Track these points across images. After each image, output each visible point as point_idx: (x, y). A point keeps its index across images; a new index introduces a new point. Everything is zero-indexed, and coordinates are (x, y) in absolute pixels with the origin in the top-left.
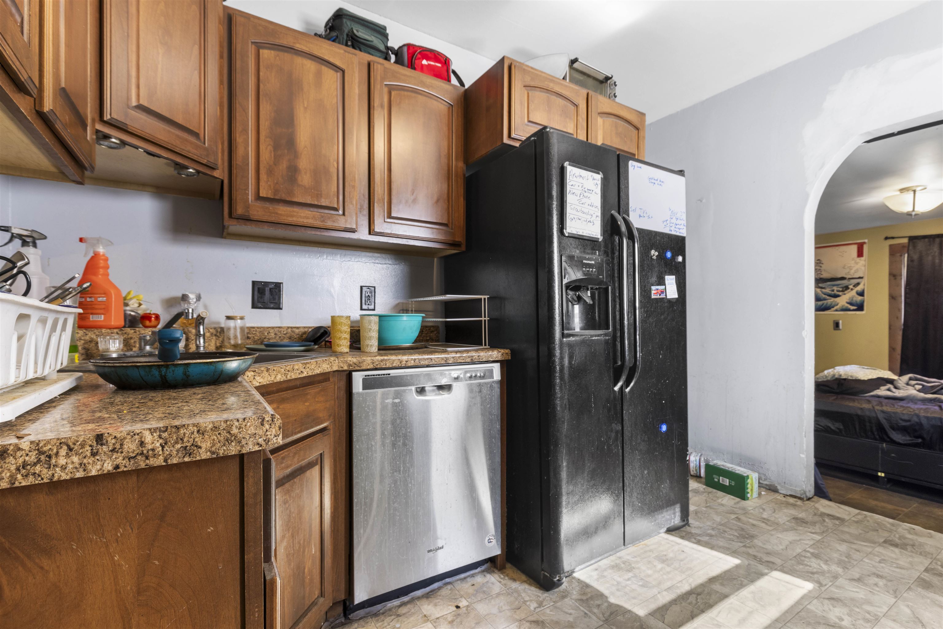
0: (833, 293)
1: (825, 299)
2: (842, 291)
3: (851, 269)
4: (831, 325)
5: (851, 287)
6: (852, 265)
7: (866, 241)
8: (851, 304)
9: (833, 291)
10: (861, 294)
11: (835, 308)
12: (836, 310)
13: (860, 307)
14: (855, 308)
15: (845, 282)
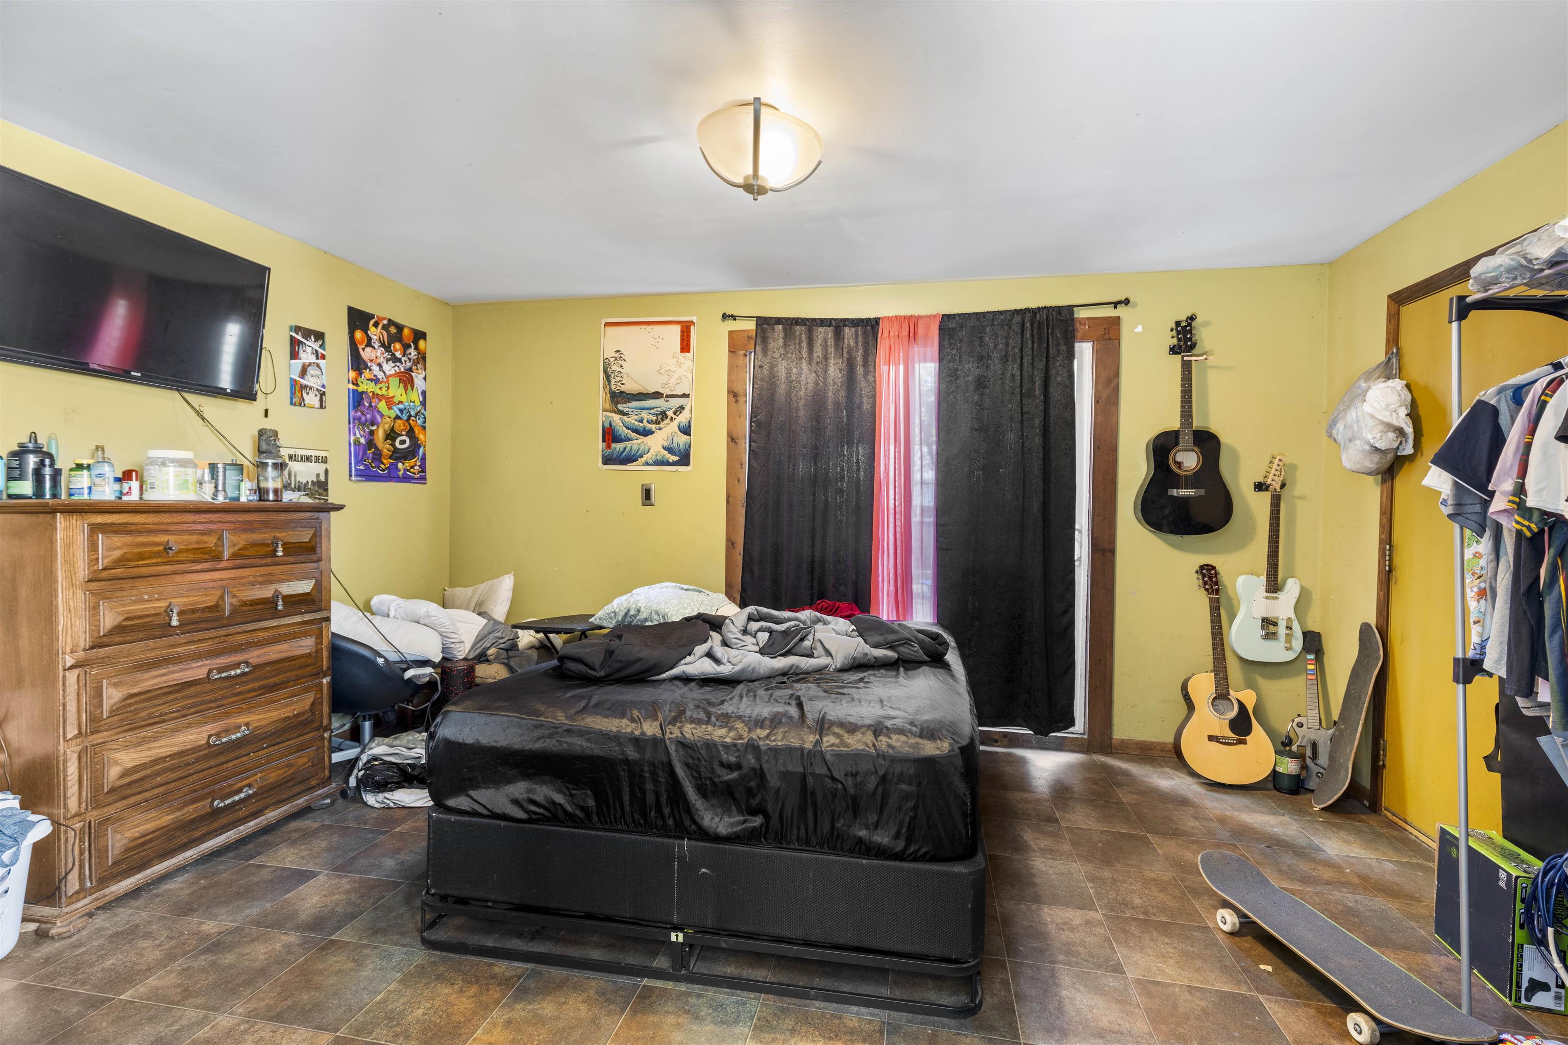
0: (641, 425)
1: (629, 439)
2: (657, 422)
3: (671, 377)
4: (638, 495)
5: (670, 414)
6: (673, 369)
7: (694, 319)
8: (670, 450)
9: (641, 421)
10: (686, 430)
11: (645, 458)
12: (647, 464)
13: (684, 459)
14: (676, 458)
15: (660, 403)
